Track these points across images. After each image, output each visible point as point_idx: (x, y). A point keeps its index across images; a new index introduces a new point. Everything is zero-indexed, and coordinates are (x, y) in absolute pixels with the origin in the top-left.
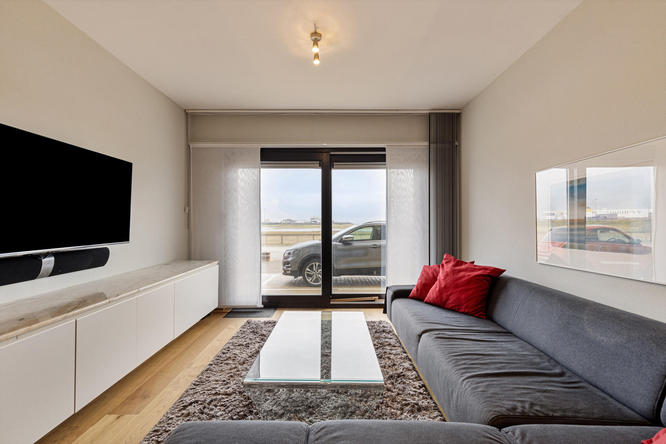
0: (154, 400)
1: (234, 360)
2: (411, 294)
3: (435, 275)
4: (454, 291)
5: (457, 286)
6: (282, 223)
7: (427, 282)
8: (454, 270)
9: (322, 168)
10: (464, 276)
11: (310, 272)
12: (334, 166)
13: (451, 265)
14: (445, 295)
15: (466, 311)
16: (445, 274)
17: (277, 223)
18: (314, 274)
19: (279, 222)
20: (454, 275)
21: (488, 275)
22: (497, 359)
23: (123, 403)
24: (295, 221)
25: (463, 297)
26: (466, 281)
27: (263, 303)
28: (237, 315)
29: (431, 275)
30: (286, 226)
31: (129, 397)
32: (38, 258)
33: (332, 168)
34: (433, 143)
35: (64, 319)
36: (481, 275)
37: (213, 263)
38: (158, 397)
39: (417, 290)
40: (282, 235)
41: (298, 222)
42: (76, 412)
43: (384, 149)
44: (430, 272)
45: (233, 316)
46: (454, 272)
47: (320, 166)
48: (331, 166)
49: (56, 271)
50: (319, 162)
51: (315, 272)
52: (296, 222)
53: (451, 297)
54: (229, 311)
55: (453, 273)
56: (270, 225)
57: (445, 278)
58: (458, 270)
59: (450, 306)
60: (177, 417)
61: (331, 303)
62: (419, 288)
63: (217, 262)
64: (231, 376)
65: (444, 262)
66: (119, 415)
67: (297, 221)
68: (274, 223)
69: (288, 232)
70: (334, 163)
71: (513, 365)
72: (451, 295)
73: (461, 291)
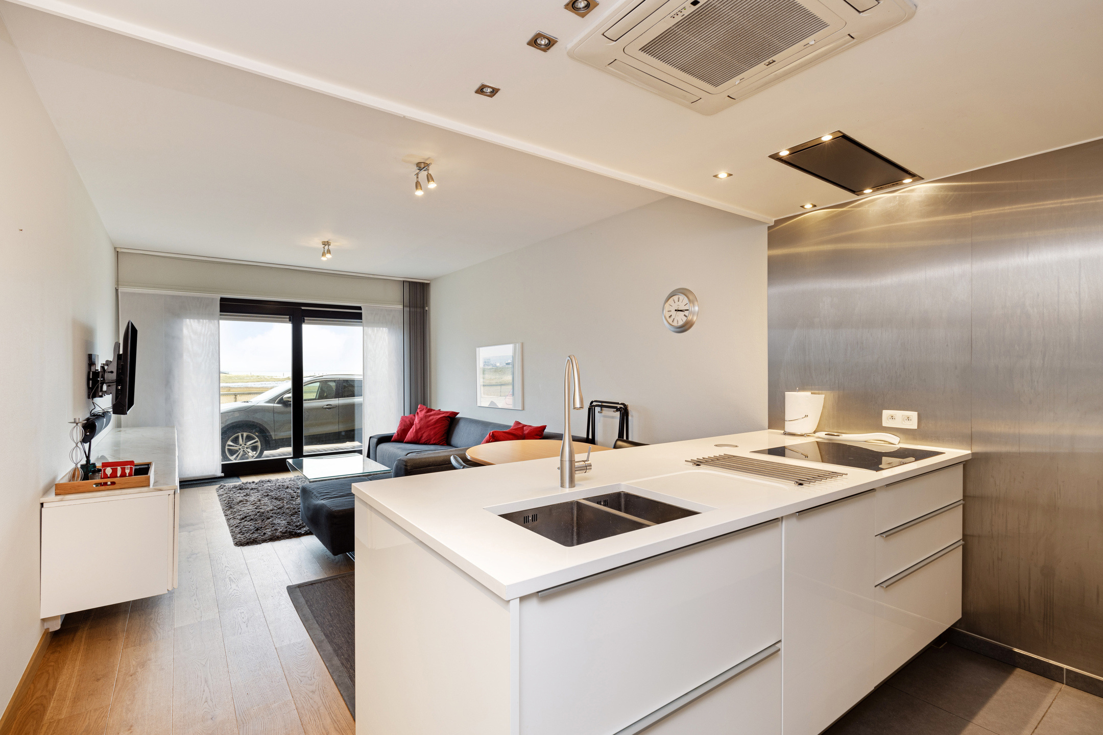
2: (393, 439)
3: (412, 422)
4: (426, 430)
5: (428, 427)
7: (406, 427)
8: (426, 415)
9: (292, 323)
10: (433, 419)
11: (233, 446)
12: (305, 321)
13: (423, 412)
14: (419, 434)
15: (434, 442)
16: (419, 419)
18: (240, 449)
20: (425, 419)
21: (448, 417)
25: (432, 433)
26: (434, 422)
29: (408, 422)
33: (303, 323)
34: (407, 306)
36: (444, 417)
39: (398, 434)
43: (360, 308)
44: (407, 420)
46: (426, 417)
47: (290, 321)
48: (302, 321)
50: (288, 317)
51: (241, 445)
53: (424, 434)
57: (420, 422)
58: (429, 415)
59: (423, 441)
65: (418, 411)
70: (305, 318)
72: (424, 433)
73: (431, 429)
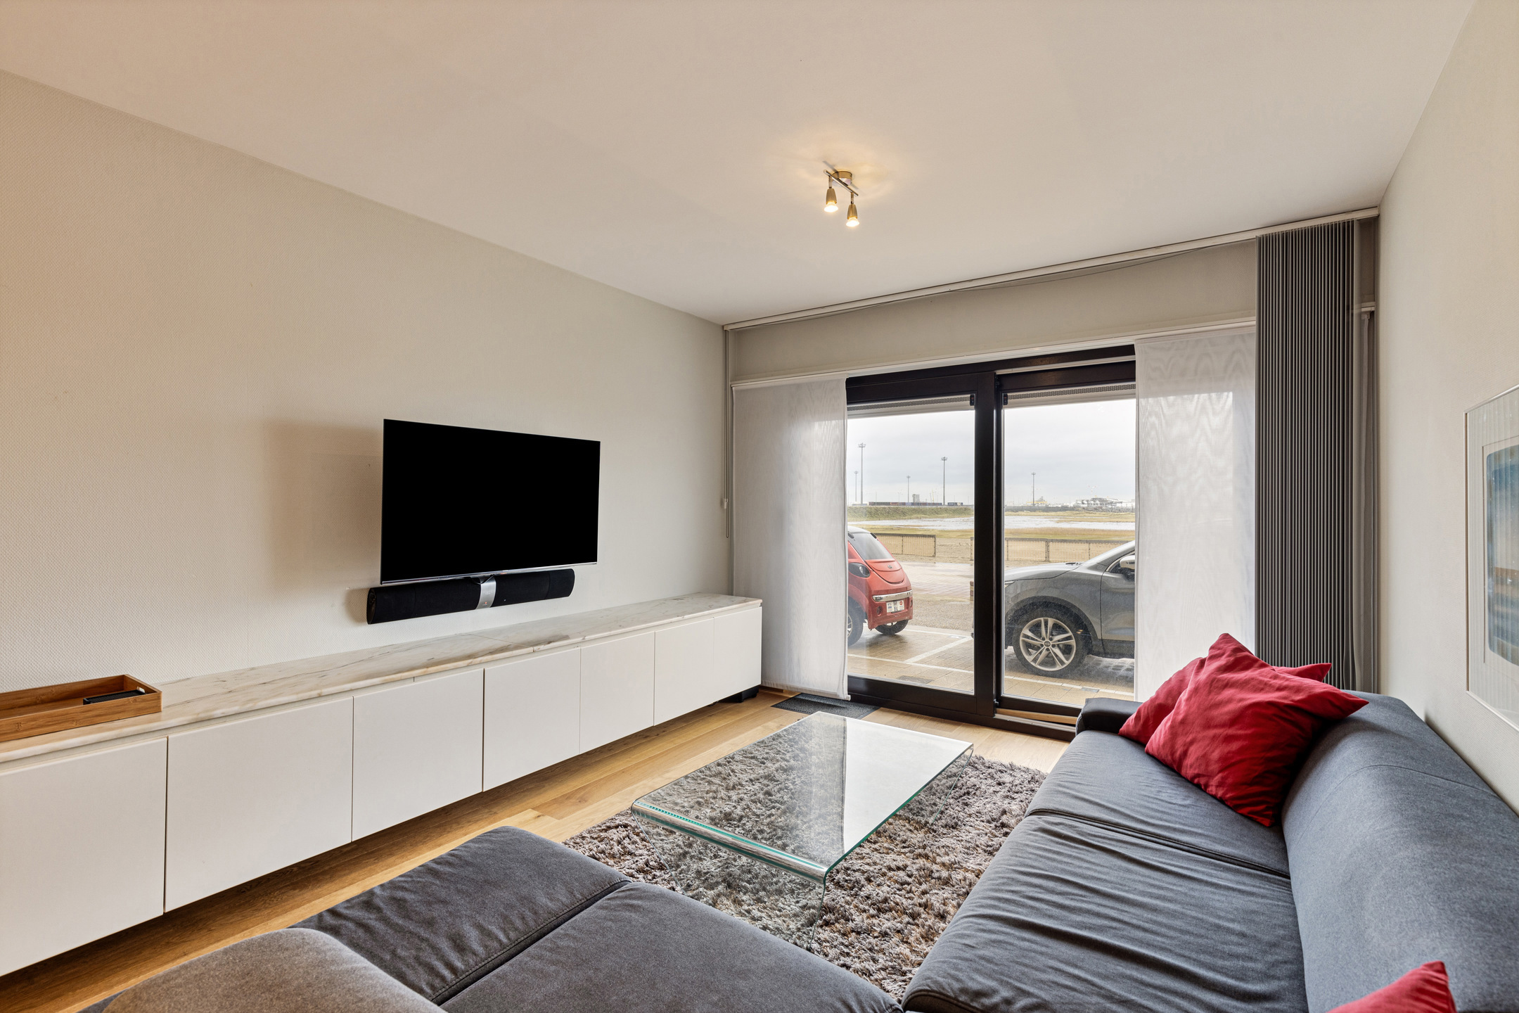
0: (591, 807)
1: (725, 779)
2: (1125, 727)
4: (1200, 735)
5: (1208, 725)
6: (1080, 507)
8: (1214, 679)
9: (976, 409)
10: (1229, 701)
11: (1033, 639)
12: (1009, 401)
14: (1180, 742)
15: (1222, 793)
16: (1196, 687)
17: (1065, 509)
18: (1042, 645)
19: (1071, 505)
20: (1210, 692)
22: (1118, 910)
23: (555, 801)
24: (1116, 503)
25: (1216, 755)
27: (850, 691)
28: (798, 707)
30: (1087, 514)
31: (566, 795)
32: (476, 584)
33: (1004, 406)
35: (468, 666)
36: (1270, 704)
37: (747, 603)
38: (596, 804)
39: (1139, 717)
40: (1047, 541)
41: (1124, 505)
42: (484, 791)
43: (1129, 350)
45: (789, 707)
46: (1212, 686)
47: (972, 404)
48: (1000, 402)
49: (499, 601)
50: (969, 396)
51: (1044, 639)
52: (1118, 505)
53: (1192, 749)
54: (792, 696)
55: (1210, 687)
56: (1045, 513)
57: (1190, 699)
58: (1223, 681)
59: (1189, 773)
60: (592, 837)
61: (998, 716)
62: (1142, 715)
63: (761, 601)
64: (699, 803)
66: (541, 814)
67: (1121, 503)
68: (1058, 507)
69: (1091, 530)
70: (1009, 394)
71: (1140, 934)
72: (1192, 743)
73: (1214, 738)
